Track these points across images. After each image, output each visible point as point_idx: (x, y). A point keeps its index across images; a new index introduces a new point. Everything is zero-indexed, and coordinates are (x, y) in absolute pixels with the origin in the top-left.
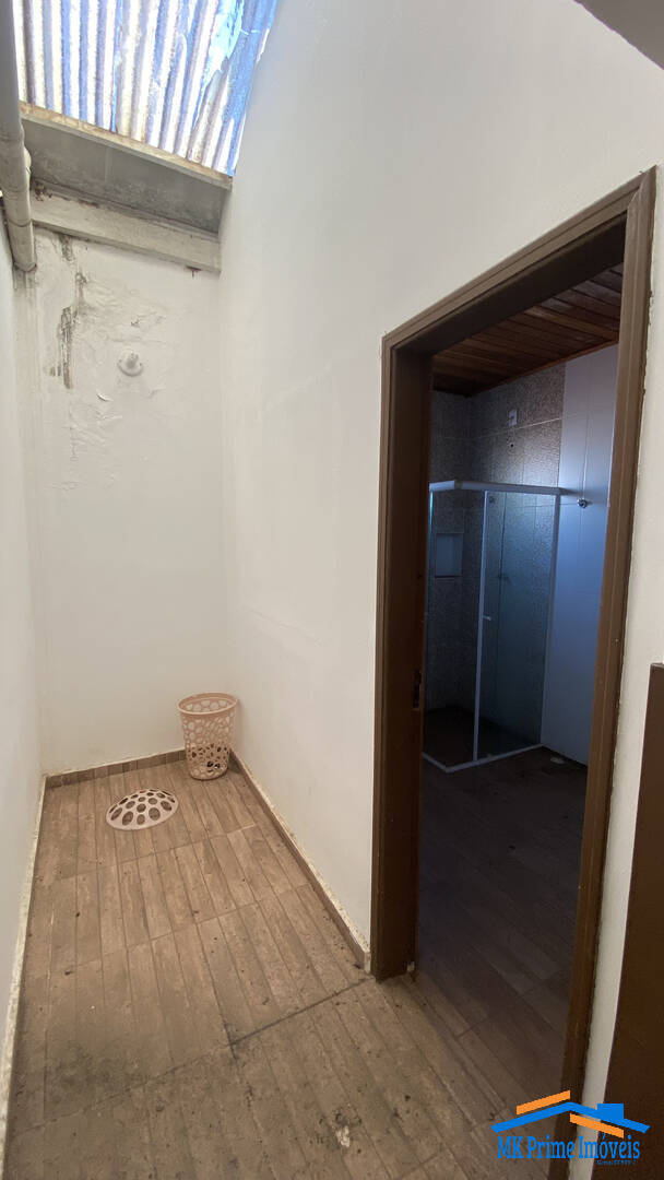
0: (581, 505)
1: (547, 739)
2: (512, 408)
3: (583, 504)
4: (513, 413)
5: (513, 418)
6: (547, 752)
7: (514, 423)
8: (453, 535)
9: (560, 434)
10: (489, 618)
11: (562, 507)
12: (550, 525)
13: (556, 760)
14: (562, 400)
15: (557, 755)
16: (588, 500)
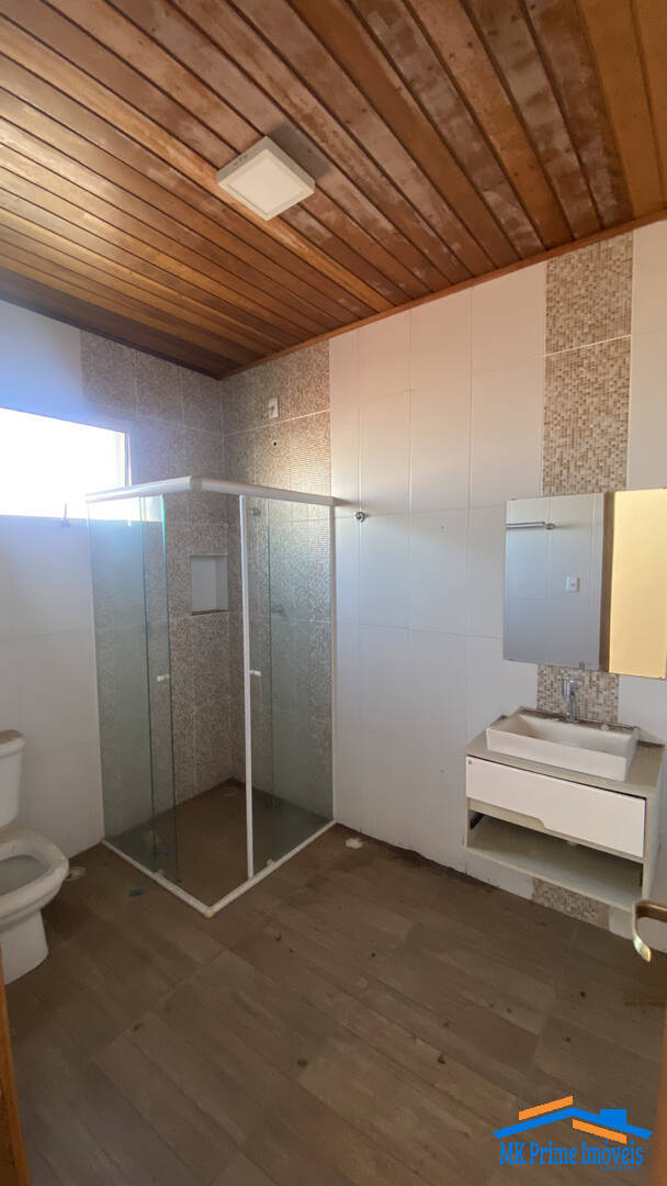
0: (359, 518)
1: (341, 813)
2: (271, 397)
3: (361, 517)
4: (273, 403)
5: (273, 408)
6: (343, 831)
7: (275, 415)
8: (216, 557)
9: (328, 431)
10: (258, 673)
11: (338, 521)
12: (326, 542)
13: (354, 843)
14: (328, 386)
15: (354, 834)
16: (364, 512)
